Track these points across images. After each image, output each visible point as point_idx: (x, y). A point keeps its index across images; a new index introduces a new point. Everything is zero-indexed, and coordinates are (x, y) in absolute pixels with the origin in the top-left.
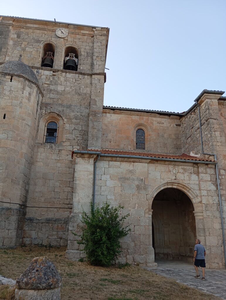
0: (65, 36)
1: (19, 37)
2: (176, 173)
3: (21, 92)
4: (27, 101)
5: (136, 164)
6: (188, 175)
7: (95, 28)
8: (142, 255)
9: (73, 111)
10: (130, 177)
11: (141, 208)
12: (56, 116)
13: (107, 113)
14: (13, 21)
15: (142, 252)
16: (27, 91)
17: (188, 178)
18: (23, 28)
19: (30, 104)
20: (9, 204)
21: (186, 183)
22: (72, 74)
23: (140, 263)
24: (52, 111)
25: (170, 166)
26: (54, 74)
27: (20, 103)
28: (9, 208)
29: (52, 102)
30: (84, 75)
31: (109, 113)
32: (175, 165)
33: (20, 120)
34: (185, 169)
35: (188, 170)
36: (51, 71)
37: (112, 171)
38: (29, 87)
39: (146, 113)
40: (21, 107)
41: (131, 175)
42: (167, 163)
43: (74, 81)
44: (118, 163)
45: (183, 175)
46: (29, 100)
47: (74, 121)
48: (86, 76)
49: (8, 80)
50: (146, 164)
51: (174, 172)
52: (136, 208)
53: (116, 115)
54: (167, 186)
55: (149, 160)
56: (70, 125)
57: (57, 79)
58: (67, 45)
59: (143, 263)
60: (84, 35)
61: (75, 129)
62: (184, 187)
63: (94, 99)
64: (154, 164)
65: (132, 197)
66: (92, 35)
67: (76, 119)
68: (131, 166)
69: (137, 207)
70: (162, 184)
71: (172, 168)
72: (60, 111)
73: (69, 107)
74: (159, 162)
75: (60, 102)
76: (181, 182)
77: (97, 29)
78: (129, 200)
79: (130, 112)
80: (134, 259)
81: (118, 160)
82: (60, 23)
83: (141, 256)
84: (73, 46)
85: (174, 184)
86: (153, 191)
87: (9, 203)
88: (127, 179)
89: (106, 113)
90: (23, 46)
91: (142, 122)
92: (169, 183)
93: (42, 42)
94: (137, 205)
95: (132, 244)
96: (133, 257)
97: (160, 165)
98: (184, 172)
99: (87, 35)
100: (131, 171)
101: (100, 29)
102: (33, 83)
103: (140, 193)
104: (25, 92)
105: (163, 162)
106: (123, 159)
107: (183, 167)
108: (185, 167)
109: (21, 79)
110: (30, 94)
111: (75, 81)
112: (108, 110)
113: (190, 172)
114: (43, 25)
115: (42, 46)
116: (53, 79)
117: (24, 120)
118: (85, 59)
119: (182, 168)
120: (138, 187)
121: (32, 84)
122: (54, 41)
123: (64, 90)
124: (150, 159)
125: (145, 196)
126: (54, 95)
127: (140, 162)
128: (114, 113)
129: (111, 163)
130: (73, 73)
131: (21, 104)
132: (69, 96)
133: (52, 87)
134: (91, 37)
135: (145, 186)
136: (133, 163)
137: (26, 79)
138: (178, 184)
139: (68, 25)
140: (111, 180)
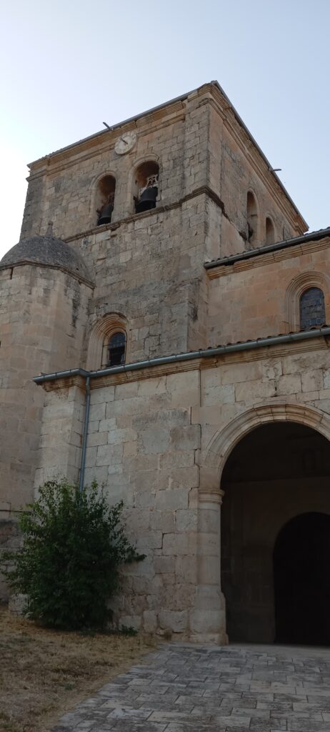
0: (131, 147)
1: (57, 189)
2: (278, 377)
3: (26, 293)
4: (40, 306)
5: (173, 377)
6: (314, 377)
7: (186, 98)
8: (180, 610)
9: (146, 298)
10: (157, 414)
11: (181, 486)
12: (117, 318)
13: (219, 277)
14: (49, 165)
15: (178, 602)
16: (40, 286)
17: (313, 385)
18: (64, 169)
19: (49, 309)
20: (8, 513)
21: (307, 399)
22: (144, 220)
23: (173, 632)
24: (108, 309)
25: (259, 362)
26: (114, 233)
27: (24, 314)
28: (7, 521)
29: (109, 292)
30: (167, 210)
31: (224, 275)
32: (273, 357)
33: (27, 346)
34: (305, 360)
35: (315, 361)
36: (107, 230)
37: (119, 407)
38: (45, 278)
39: (313, 242)
40: (27, 321)
41: (161, 408)
42: (248, 356)
43: (149, 231)
44: (135, 385)
45: (299, 380)
46: (45, 302)
47: (148, 318)
48: (172, 212)
49: (6, 278)
50: (197, 373)
51: (272, 375)
52: (169, 489)
53: (243, 273)
54: (259, 420)
55: (198, 361)
56: (141, 330)
57: (118, 242)
58: (136, 162)
59: (182, 631)
60: (167, 124)
61: (150, 335)
62: (304, 414)
63: (186, 254)
64: (218, 369)
65: (160, 461)
66: (182, 117)
67: (150, 314)
68: (162, 385)
69: (170, 486)
70: (238, 415)
71: (265, 366)
72: (121, 306)
73: (138, 291)
74: (228, 359)
75: (124, 287)
76: (292, 400)
77: (189, 97)
78: (153, 470)
79: (271, 254)
80: (158, 621)
81: (132, 379)
82: (120, 126)
83: (178, 613)
84: (147, 159)
85: (274, 410)
86: (215, 437)
87: (6, 511)
88: (153, 419)
89: (217, 277)
90: (64, 203)
91: (308, 268)
92: (259, 409)
93: (94, 179)
94: (171, 480)
95: (157, 582)
96: (157, 616)
97: (234, 366)
98: (303, 370)
99: (171, 121)
100: (159, 399)
101: (196, 93)
102: (52, 267)
103: (180, 450)
104: (34, 289)
105: (237, 357)
106: (140, 372)
107: (296, 357)
108: (304, 356)
109: (27, 267)
110: (47, 291)
111: (152, 232)
112: (218, 268)
113: (319, 366)
114: (95, 145)
115: (93, 187)
116: (112, 244)
117: (35, 344)
118: (169, 175)
119: (295, 361)
120: (175, 435)
121: (51, 270)
122: (112, 168)
123: (131, 259)
124: (199, 358)
125: (192, 456)
126: (113, 277)
127: (180, 372)
128: (236, 271)
129: (119, 388)
130: (146, 217)
131: (27, 315)
132: (140, 268)
133: (109, 262)
134: (181, 121)
135: (191, 429)
136: (164, 377)
137: (37, 264)
138: (286, 406)
139: (136, 121)
140: (119, 427)
